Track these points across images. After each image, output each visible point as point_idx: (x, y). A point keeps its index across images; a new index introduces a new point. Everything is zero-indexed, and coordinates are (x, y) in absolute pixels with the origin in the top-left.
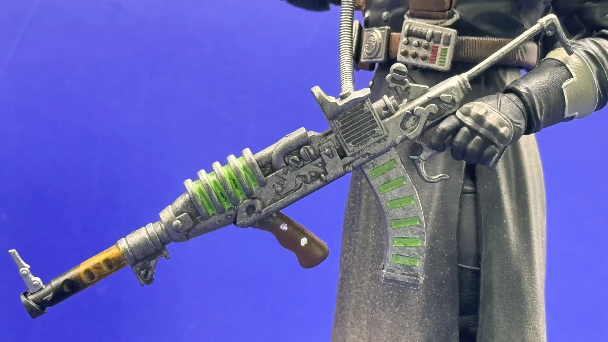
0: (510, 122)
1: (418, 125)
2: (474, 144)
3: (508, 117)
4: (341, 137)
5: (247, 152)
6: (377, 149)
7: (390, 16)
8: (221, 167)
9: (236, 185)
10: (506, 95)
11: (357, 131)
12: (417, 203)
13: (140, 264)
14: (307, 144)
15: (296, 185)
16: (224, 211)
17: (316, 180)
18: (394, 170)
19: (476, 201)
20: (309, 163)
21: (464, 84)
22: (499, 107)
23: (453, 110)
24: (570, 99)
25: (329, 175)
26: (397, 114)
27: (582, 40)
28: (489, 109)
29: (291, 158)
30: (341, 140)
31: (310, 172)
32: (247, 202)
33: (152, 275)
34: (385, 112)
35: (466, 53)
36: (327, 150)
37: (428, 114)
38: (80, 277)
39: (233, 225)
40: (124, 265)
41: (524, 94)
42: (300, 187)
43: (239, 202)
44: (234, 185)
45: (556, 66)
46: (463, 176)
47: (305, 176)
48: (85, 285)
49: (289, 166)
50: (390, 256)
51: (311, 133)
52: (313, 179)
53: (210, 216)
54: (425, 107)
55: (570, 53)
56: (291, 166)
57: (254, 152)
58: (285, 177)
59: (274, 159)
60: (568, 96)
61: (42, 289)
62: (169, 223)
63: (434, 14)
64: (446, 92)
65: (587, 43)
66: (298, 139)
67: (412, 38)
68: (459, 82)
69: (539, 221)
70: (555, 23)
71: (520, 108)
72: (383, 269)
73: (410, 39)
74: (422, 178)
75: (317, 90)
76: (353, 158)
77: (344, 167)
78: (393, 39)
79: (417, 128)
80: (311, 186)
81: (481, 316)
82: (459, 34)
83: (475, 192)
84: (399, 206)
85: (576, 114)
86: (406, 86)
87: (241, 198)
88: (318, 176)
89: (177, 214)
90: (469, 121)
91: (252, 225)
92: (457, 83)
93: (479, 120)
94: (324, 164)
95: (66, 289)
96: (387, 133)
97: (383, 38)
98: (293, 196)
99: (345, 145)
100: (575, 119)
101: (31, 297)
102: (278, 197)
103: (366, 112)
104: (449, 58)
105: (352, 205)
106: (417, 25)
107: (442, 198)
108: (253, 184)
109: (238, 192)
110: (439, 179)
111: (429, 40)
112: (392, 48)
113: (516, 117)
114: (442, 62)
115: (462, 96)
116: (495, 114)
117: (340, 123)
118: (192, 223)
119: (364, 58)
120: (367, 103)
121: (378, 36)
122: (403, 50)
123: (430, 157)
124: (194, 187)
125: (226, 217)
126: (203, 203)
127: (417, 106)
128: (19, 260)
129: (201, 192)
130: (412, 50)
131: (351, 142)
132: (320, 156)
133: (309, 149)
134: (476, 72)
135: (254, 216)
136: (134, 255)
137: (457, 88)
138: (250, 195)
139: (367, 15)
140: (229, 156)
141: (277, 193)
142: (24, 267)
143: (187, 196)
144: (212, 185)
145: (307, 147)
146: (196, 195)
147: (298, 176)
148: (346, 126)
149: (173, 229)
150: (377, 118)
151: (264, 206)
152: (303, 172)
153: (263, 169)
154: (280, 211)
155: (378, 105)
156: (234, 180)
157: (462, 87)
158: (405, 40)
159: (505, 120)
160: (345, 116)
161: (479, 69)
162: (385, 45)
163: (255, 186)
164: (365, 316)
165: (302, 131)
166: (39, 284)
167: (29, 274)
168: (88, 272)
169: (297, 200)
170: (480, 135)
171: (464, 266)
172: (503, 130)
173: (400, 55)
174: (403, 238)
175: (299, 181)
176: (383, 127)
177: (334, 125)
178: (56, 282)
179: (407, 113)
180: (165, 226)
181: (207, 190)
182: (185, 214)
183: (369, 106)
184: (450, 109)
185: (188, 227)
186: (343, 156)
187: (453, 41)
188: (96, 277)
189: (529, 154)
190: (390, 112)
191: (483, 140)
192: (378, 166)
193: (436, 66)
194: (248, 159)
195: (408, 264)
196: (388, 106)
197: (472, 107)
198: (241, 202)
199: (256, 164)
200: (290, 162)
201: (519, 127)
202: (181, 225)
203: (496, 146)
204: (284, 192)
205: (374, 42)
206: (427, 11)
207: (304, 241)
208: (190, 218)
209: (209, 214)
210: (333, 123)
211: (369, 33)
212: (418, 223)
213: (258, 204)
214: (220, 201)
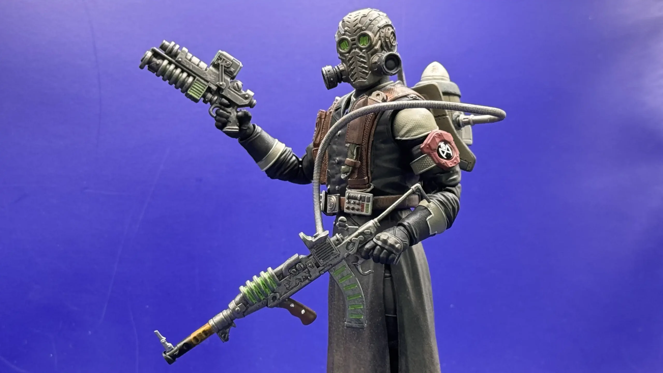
0: (401, 241)
1: (354, 247)
2: (383, 254)
3: (400, 239)
4: (316, 257)
5: (270, 269)
6: (335, 262)
7: (340, 188)
8: (257, 279)
9: (265, 287)
10: (398, 227)
11: (324, 253)
12: (359, 286)
13: (221, 332)
14: (300, 262)
15: (296, 284)
16: (261, 300)
17: (306, 280)
18: (345, 271)
19: (392, 280)
20: (301, 272)
21: (376, 224)
22: (394, 234)
23: (372, 238)
24: (431, 226)
25: (312, 277)
26: (344, 242)
27: (436, 194)
28: (390, 236)
29: (293, 270)
30: (316, 259)
31: (302, 277)
32: (272, 295)
33: (228, 336)
34: (337, 242)
35: (379, 205)
36: (310, 265)
37: (359, 241)
38: (191, 341)
39: (266, 307)
40: (213, 333)
41: (407, 226)
42: (298, 284)
43: (268, 295)
44: (264, 287)
45: (423, 209)
46: (384, 269)
47: (300, 279)
48: (195, 345)
49: (291, 274)
50: (348, 314)
51: (302, 256)
52: (304, 280)
53: (254, 304)
54: (357, 238)
55: (429, 202)
56: (293, 274)
57: (273, 269)
58: (290, 280)
59: (284, 272)
60: (430, 224)
61: (173, 349)
62: (234, 309)
63: (361, 186)
64: (367, 229)
65: (438, 195)
66: (294, 261)
67: (351, 200)
68: (373, 224)
69: (427, 287)
70: (420, 188)
71: (406, 234)
72: (345, 322)
73: (350, 200)
74: (361, 274)
75: (302, 235)
76: (324, 267)
77: (319, 272)
78: (342, 201)
79: (354, 249)
80: (303, 284)
81: (399, 340)
82: (374, 196)
83: (391, 276)
84: (350, 289)
85: (436, 232)
86: (347, 228)
87: (269, 293)
88: (307, 278)
89: (237, 304)
90: (379, 243)
91: (276, 306)
92: (372, 224)
93: (385, 242)
94: (309, 272)
95: (185, 348)
96: (339, 253)
97: (337, 200)
98: (295, 289)
99: (319, 261)
100: (436, 235)
101: (167, 354)
102: (287, 291)
103: (327, 244)
104: (370, 208)
105: (331, 288)
106: (353, 193)
107: (374, 281)
108: (274, 285)
109: (267, 290)
110: (369, 273)
111: (359, 200)
112: (342, 205)
113: (404, 238)
114: (367, 211)
115: (375, 230)
116: (392, 238)
117: (315, 250)
118: (245, 308)
119: (329, 211)
120: (327, 239)
121: (334, 199)
122: (347, 207)
123: (363, 263)
124: (244, 290)
125: (262, 303)
126: (250, 297)
127: (352, 238)
128: (160, 336)
129: (248, 292)
130: (351, 206)
131: (322, 259)
132: (307, 268)
133: (300, 265)
134: (382, 217)
135: (276, 302)
136: (218, 328)
137: (372, 226)
138: (273, 291)
139: (328, 187)
140: (261, 272)
141: (287, 289)
142: (162, 339)
143: (241, 294)
144: (253, 288)
145: (299, 264)
146: (246, 294)
147: (296, 279)
148: (318, 251)
149: (236, 312)
150: (333, 245)
151: (281, 296)
152: (299, 277)
153: (278, 277)
154: (290, 297)
155: (333, 239)
156: (264, 284)
157: (375, 226)
158: (347, 201)
159: (398, 241)
160: (317, 246)
161: (383, 215)
162: (338, 204)
163: (275, 286)
164: (342, 346)
165: (296, 256)
166: (171, 347)
167: (166, 342)
168: (195, 338)
169: (298, 291)
170: (386, 249)
171: (389, 315)
172: (397, 246)
173: (346, 209)
174: (353, 305)
175: (298, 282)
176: (337, 250)
177: (312, 251)
178: (179, 345)
179: (349, 242)
180: (232, 311)
181: (251, 291)
182: (241, 304)
183: (329, 240)
184: (370, 237)
185: (244, 310)
186: (318, 267)
187: (371, 200)
188: (200, 340)
189: (418, 253)
190: (340, 242)
191: (387, 252)
192: (337, 270)
193: (364, 213)
194: (270, 273)
195: (358, 318)
196: (338, 238)
197: (381, 236)
198: (269, 295)
199: (275, 275)
200: (292, 272)
201: (405, 243)
202: (240, 310)
203: (395, 254)
204: (291, 288)
205: (332, 203)
206: (357, 185)
207: (303, 312)
208: (244, 306)
209: (253, 303)
210: (311, 250)
211: (330, 197)
212: (360, 296)
213: (278, 295)
214: (258, 296)
